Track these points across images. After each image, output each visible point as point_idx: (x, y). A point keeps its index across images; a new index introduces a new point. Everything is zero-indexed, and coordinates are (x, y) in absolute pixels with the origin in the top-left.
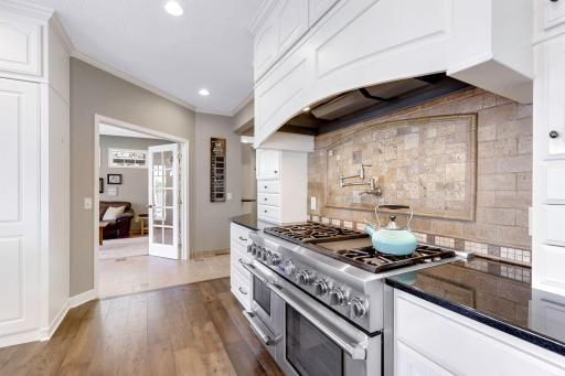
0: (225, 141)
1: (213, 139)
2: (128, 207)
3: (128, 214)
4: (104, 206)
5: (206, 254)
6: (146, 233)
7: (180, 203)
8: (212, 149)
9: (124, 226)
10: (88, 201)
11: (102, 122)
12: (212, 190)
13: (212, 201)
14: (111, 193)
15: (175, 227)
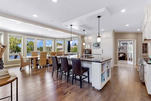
2: (125, 54)
4: (119, 54)
6: (127, 60)
9: (124, 58)
10: (117, 52)
12: (143, 50)
13: (143, 53)
14: (121, 51)
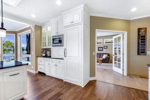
0: (146, 28)
1: (139, 29)
2: (109, 55)
3: (109, 57)
4: (103, 54)
5: (135, 75)
7: (123, 54)
8: (138, 33)
10: (94, 53)
11: (97, 31)
12: (138, 50)
13: (138, 54)
14: (105, 51)
15: (121, 63)
